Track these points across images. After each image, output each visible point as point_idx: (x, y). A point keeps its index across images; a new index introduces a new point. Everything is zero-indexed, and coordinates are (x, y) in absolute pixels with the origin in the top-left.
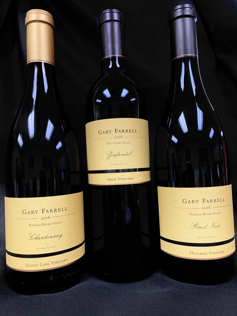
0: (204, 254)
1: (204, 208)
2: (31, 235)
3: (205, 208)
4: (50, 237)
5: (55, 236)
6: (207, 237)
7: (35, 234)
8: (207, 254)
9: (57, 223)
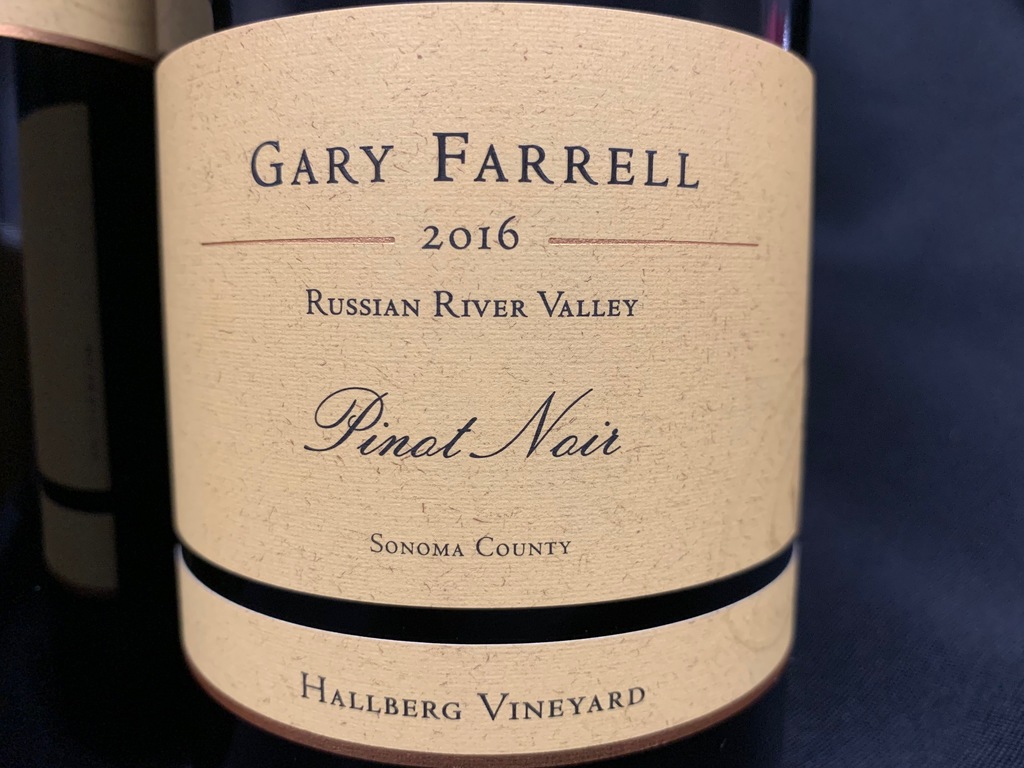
0: (428, 710)
1: (443, 236)
3: (460, 238)
6: (469, 549)
8: (452, 713)
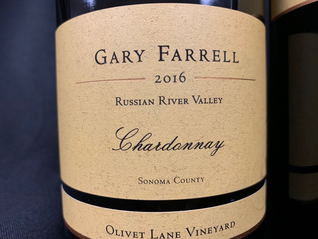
2: (122, 134)
4: (183, 144)
5: (199, 145)
7: (133, 133)
9: (207, 101)
